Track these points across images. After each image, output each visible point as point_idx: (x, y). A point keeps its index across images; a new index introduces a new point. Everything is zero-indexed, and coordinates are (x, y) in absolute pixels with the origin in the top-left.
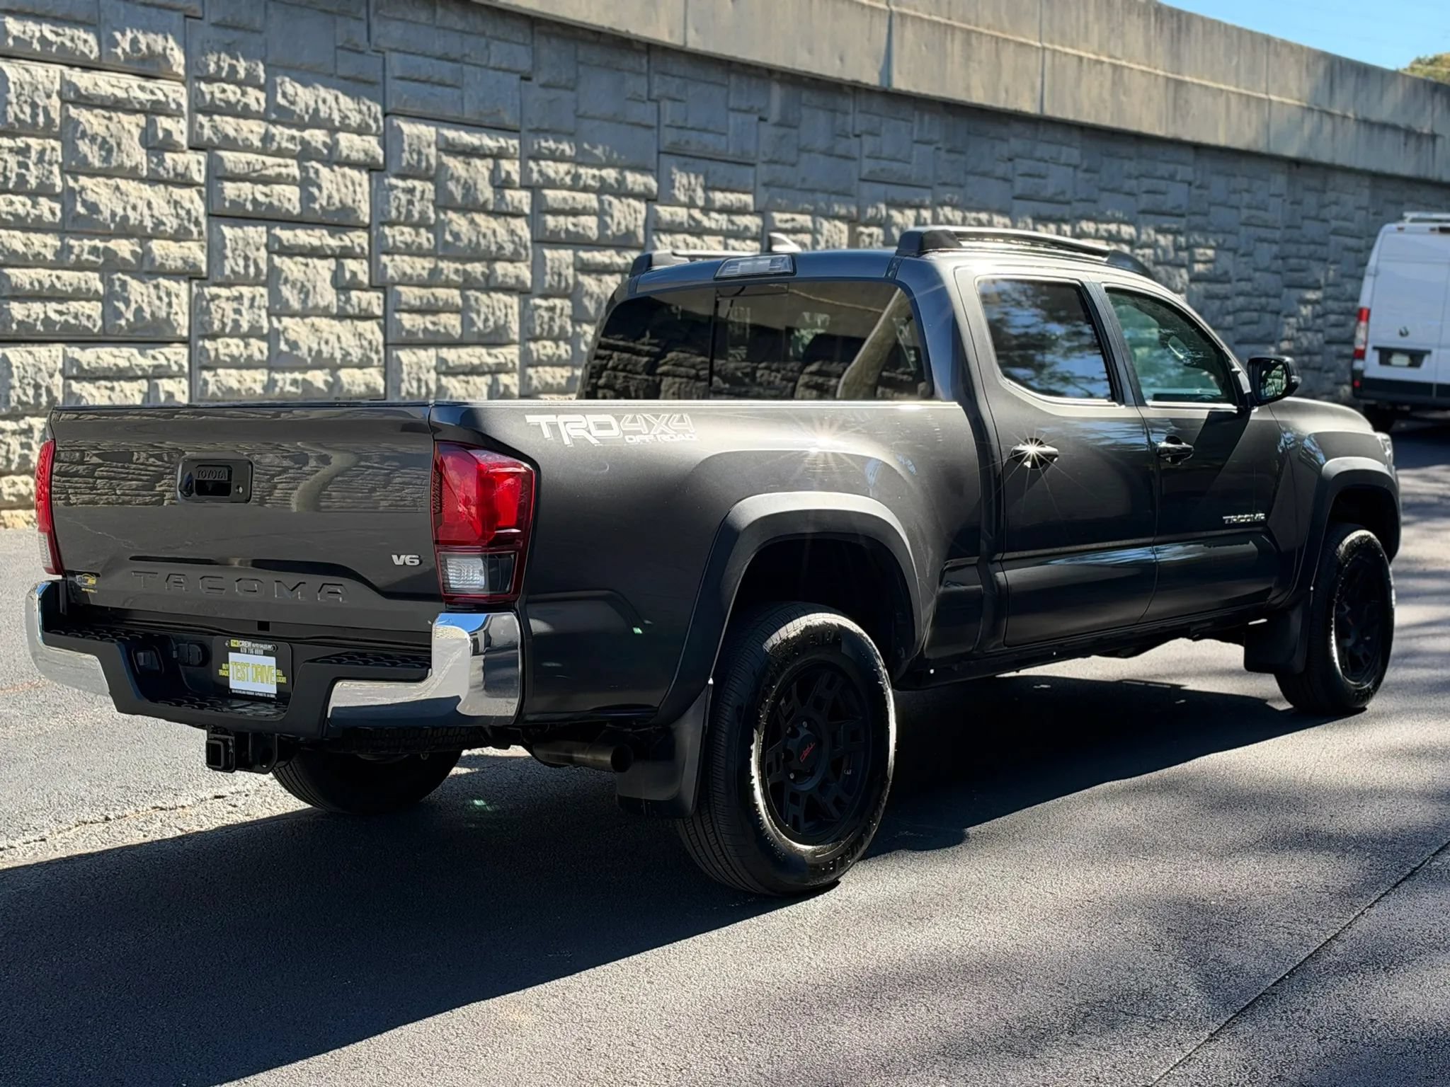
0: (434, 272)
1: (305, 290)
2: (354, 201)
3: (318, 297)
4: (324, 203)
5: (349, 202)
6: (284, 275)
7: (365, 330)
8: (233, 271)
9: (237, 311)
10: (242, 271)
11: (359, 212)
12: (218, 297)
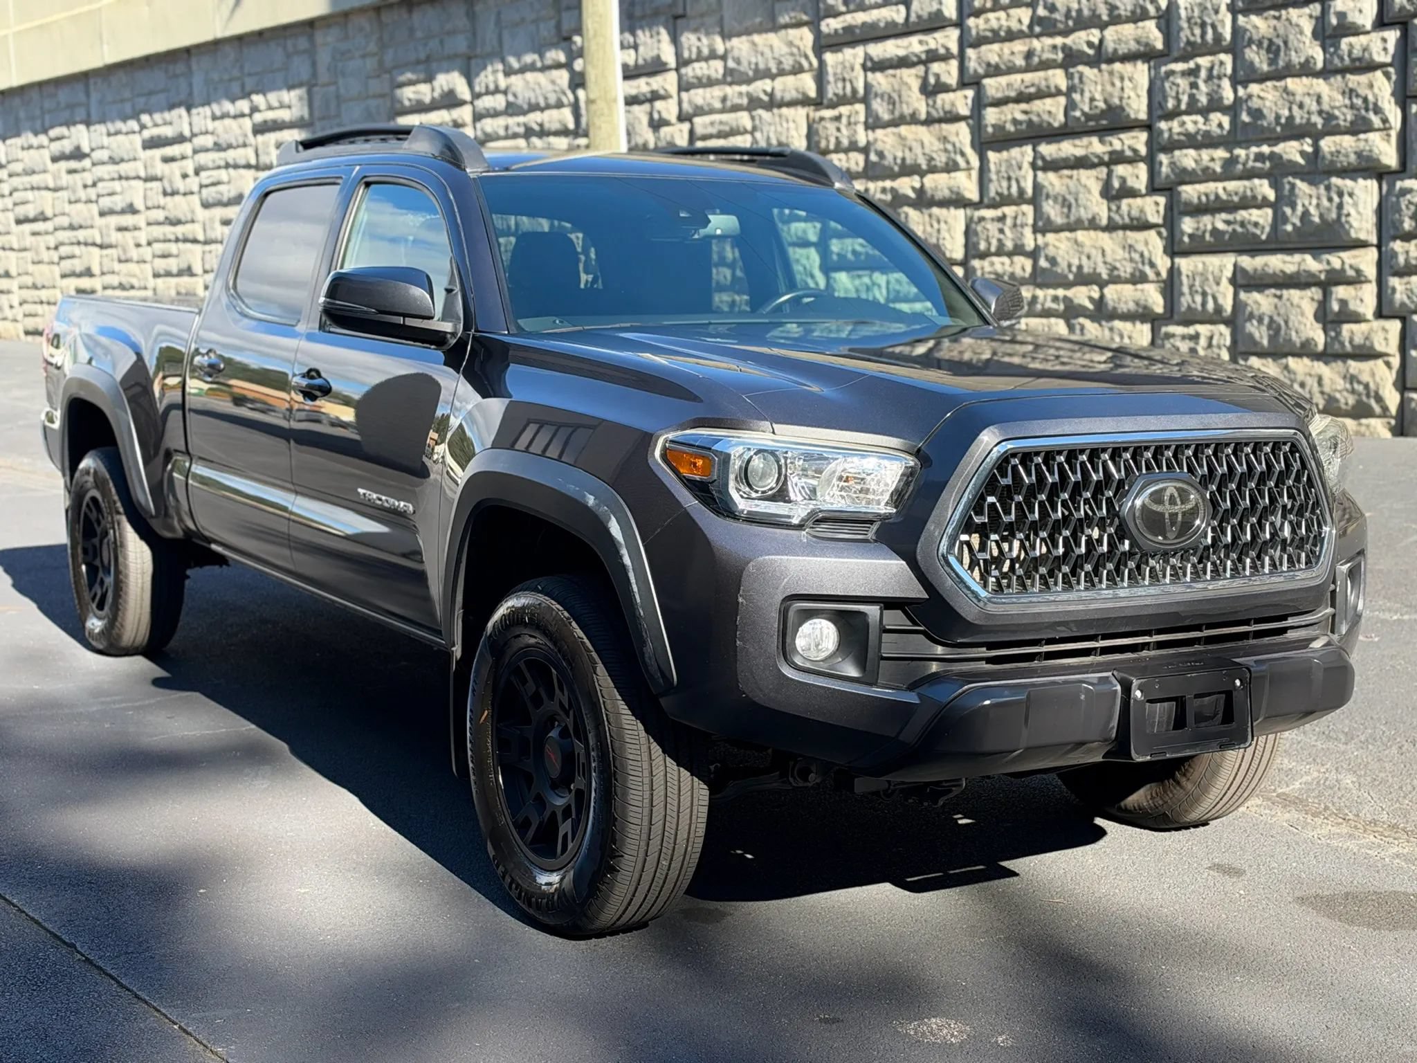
0: (1230, 162)
1: (1067, 203)
2: (1121, 99)
3: (1082, 210)
4: (1086, 109)
5: (1116, 101)
6: (1045, 191)
7: (1136, 241)
8: (997, 193)
9: (1001, 231)
10: (1006, 192)
11: (1127, 109)
12: (982, 219)
